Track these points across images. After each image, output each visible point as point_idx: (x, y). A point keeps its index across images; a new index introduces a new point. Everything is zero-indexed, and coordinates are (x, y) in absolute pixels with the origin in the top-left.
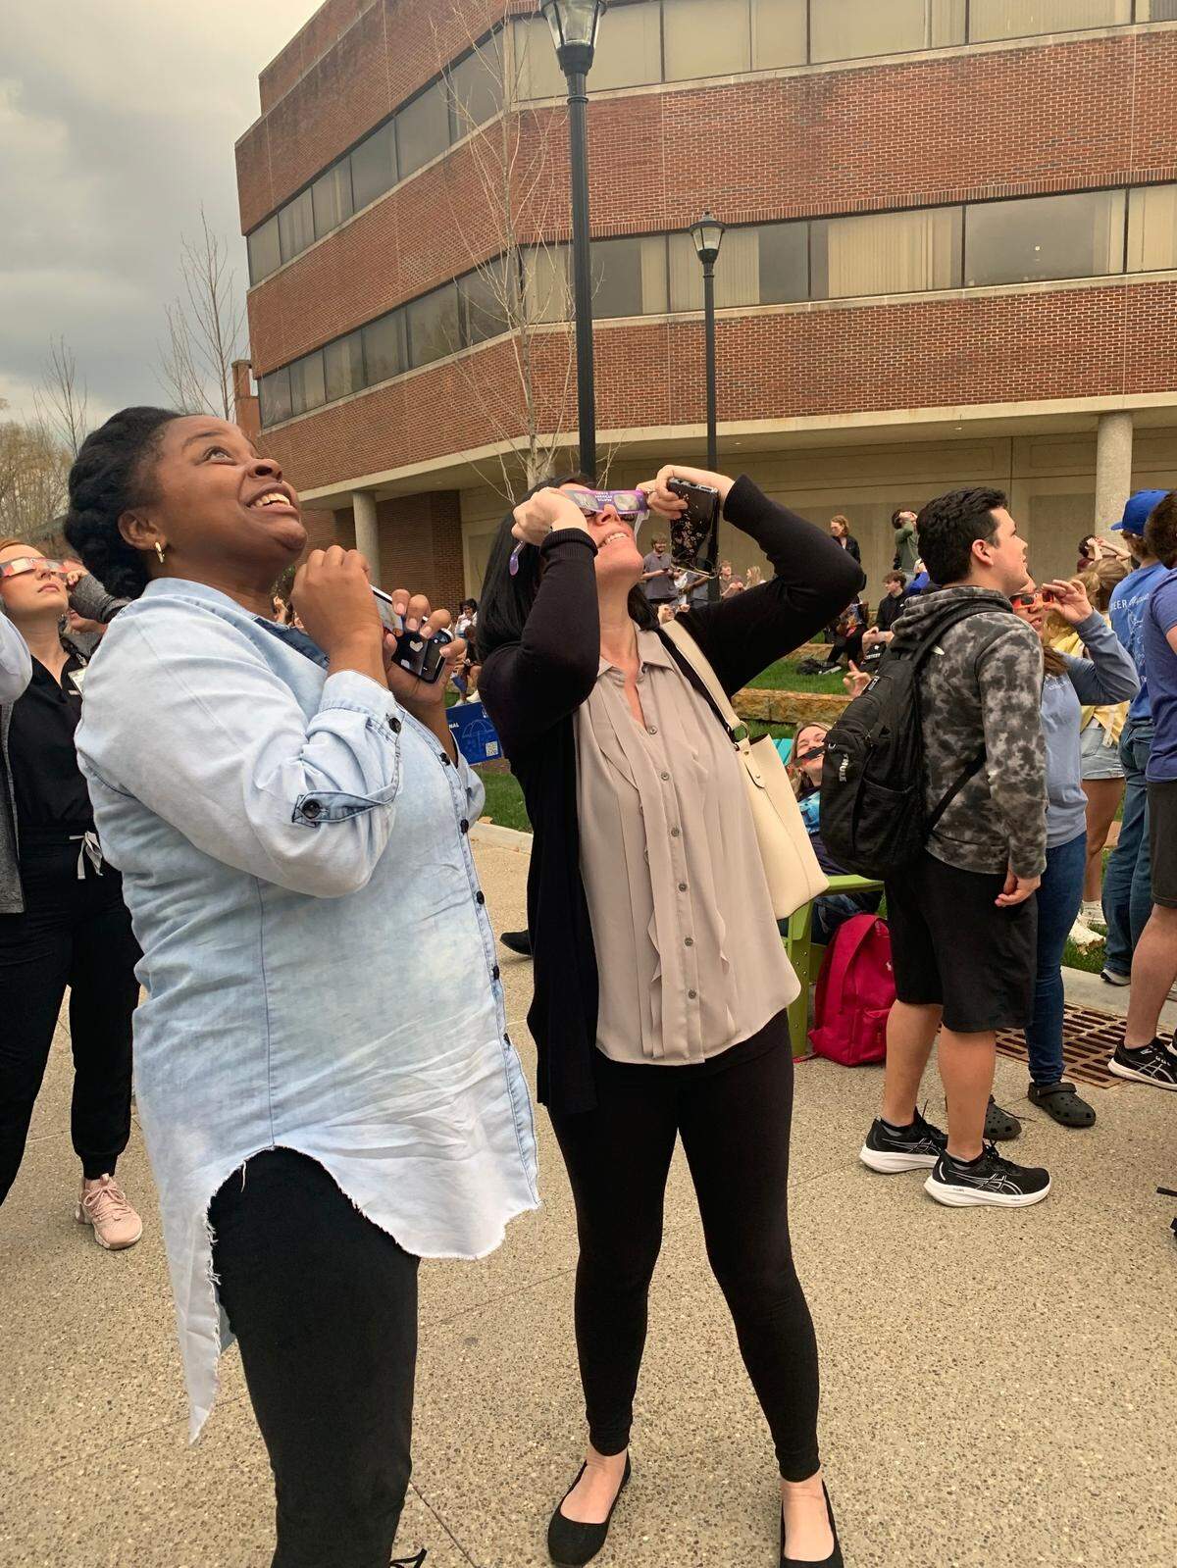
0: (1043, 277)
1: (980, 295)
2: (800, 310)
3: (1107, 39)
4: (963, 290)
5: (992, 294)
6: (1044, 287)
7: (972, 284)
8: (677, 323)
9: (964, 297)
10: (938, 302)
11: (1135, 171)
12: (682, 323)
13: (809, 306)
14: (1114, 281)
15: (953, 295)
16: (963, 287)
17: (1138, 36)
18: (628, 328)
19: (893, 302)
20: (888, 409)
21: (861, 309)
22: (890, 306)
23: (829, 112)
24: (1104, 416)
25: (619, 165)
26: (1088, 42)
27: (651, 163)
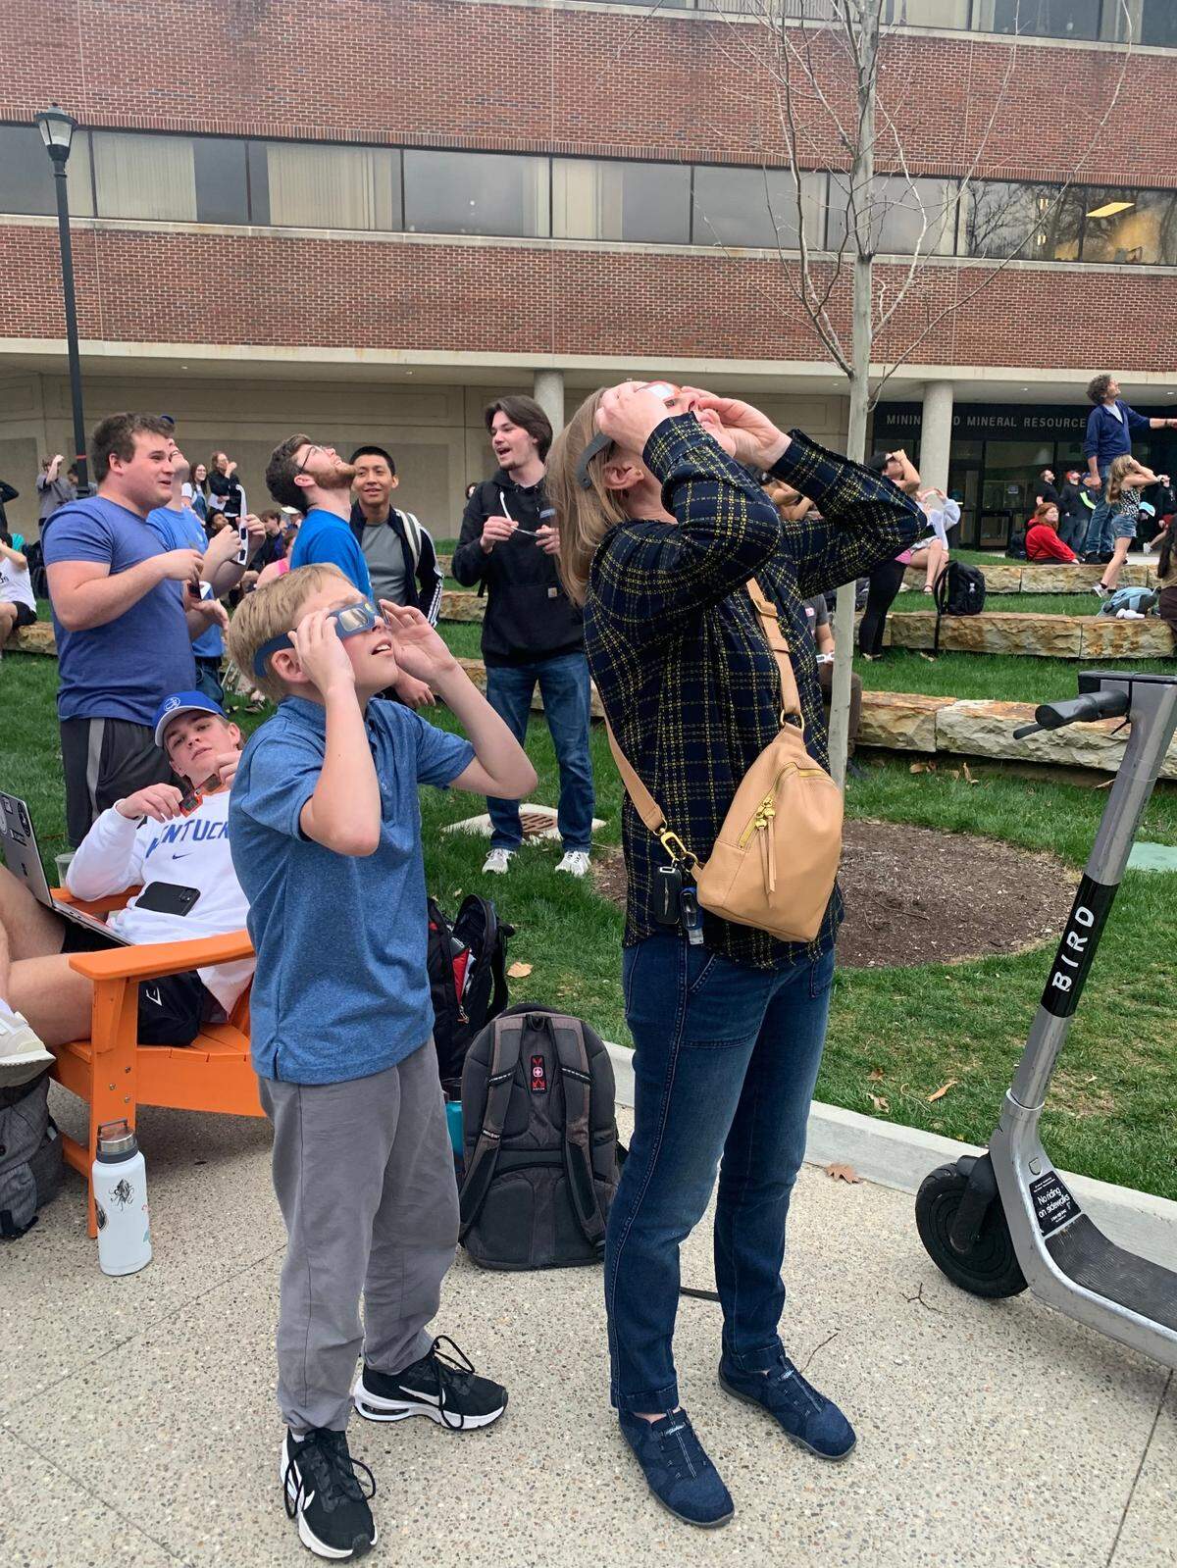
0: (479, 231)
1: (420, 241)
2: (241, 233)
3: (528, 8)
4: (404, 234)
5: (431, 242)
6: (478, 241)
7: (412, 229)
8: (106, 231)
9: (405, 241)
10: (380, 243)
11: (555, 141)
12: (112, 231)
13: (249, 230)
14: (541, 244)
15: (395, 237)
16: (404, 231)
17: (555, 10)
18: (49, 228)
19: (335, 238)
20: (334, 346)
21: (303, 240)
22: (333, 241)
23: (260, 28)
24: (539, 372)
25: (29, 44)
26: (510, 7)
27: (67, 47)
